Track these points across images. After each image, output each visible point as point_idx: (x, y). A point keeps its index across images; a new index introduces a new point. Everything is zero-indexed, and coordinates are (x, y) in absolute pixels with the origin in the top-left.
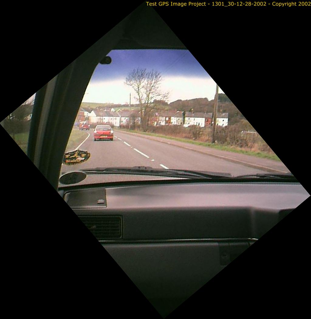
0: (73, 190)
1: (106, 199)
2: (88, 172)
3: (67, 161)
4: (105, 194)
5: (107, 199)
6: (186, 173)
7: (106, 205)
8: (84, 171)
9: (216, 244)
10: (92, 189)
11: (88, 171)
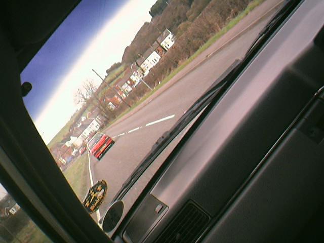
0: (125, 227)
1: (160, 202)
2: (120, 196)
3: (92, 208)
4: (156, 198)
5: (162, 201)
6: (200, 103)
7: (167, 206)
8: (115, 200)
9: (294, 130)
10: (139, 206)
11: (118, 196)
